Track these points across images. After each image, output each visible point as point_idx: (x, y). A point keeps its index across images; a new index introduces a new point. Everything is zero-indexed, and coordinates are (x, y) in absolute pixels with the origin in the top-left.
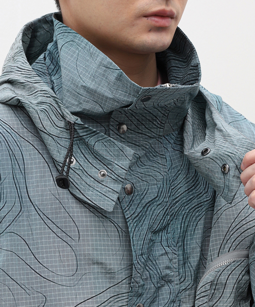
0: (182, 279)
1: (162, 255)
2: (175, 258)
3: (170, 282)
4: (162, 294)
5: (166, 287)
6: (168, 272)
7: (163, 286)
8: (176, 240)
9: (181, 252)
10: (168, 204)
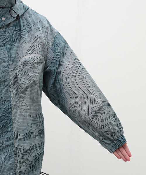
0: (10, 61)
1: (2, 53)
2: (7, 55)
3: (5, 62)
4: (2, 65)
5: (4, 63)
6: (4, 58)
7: (2, 63)
8: (8, 50)
9: (9, 53)
10: (5, 38)
